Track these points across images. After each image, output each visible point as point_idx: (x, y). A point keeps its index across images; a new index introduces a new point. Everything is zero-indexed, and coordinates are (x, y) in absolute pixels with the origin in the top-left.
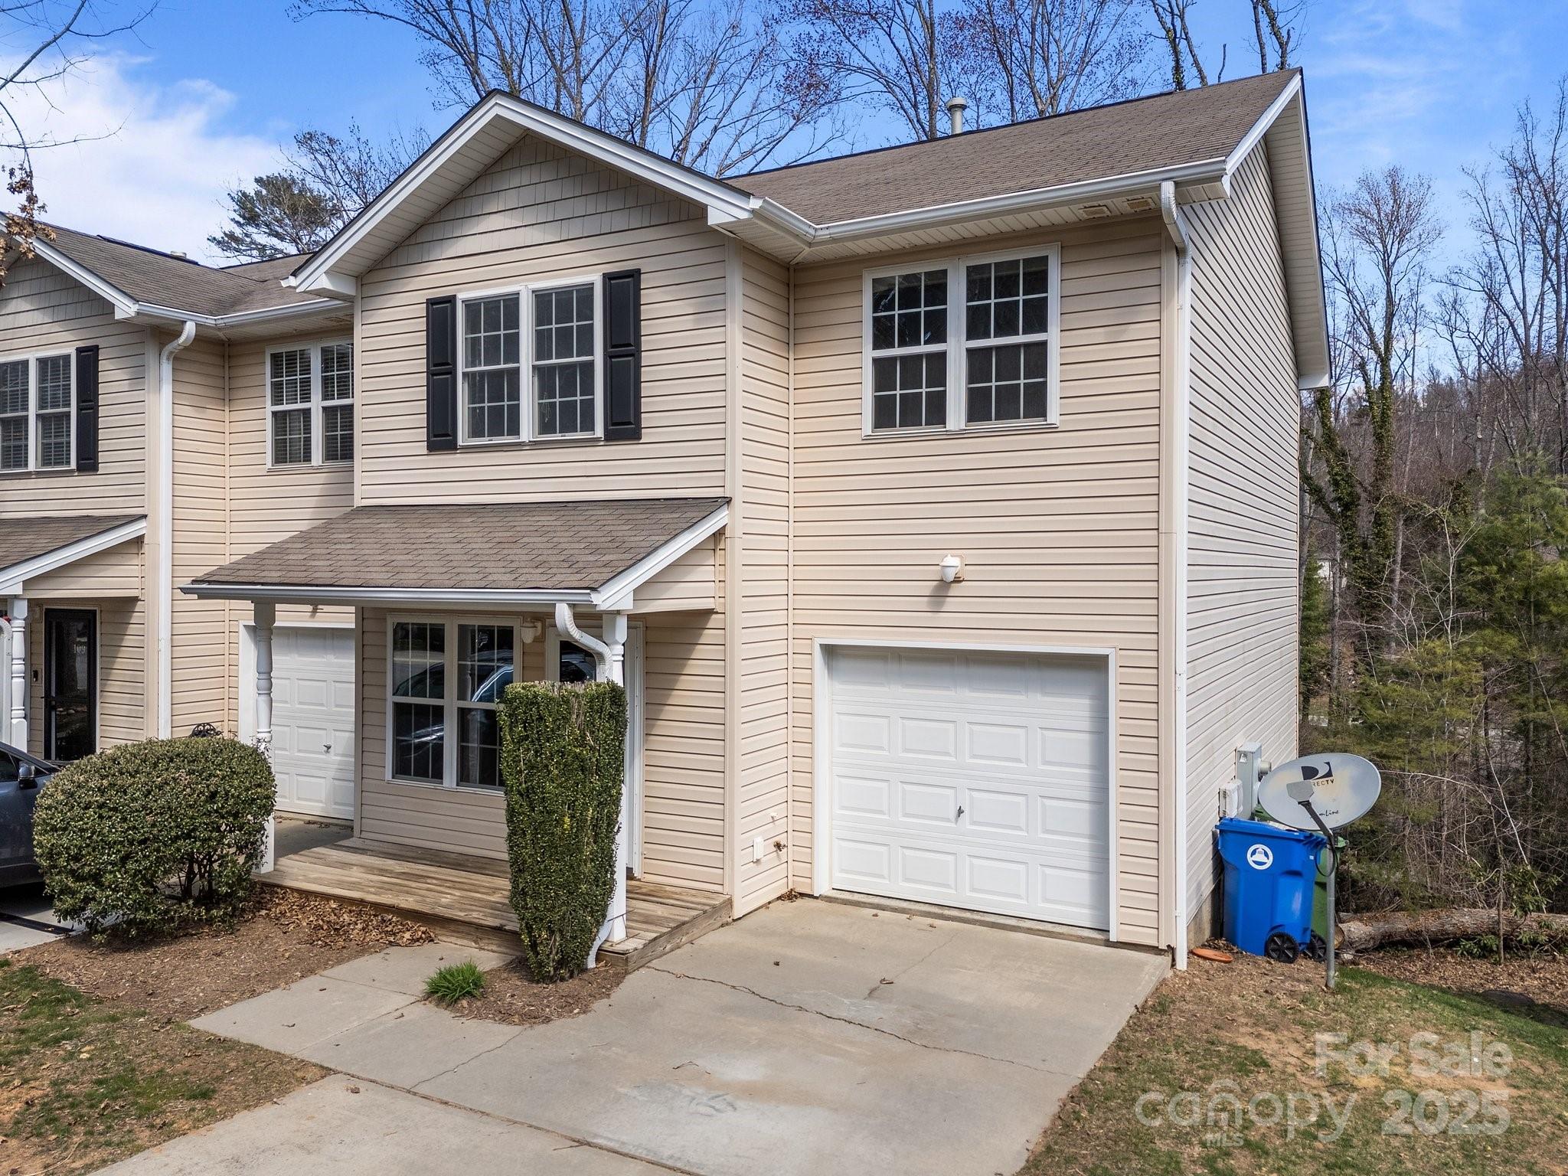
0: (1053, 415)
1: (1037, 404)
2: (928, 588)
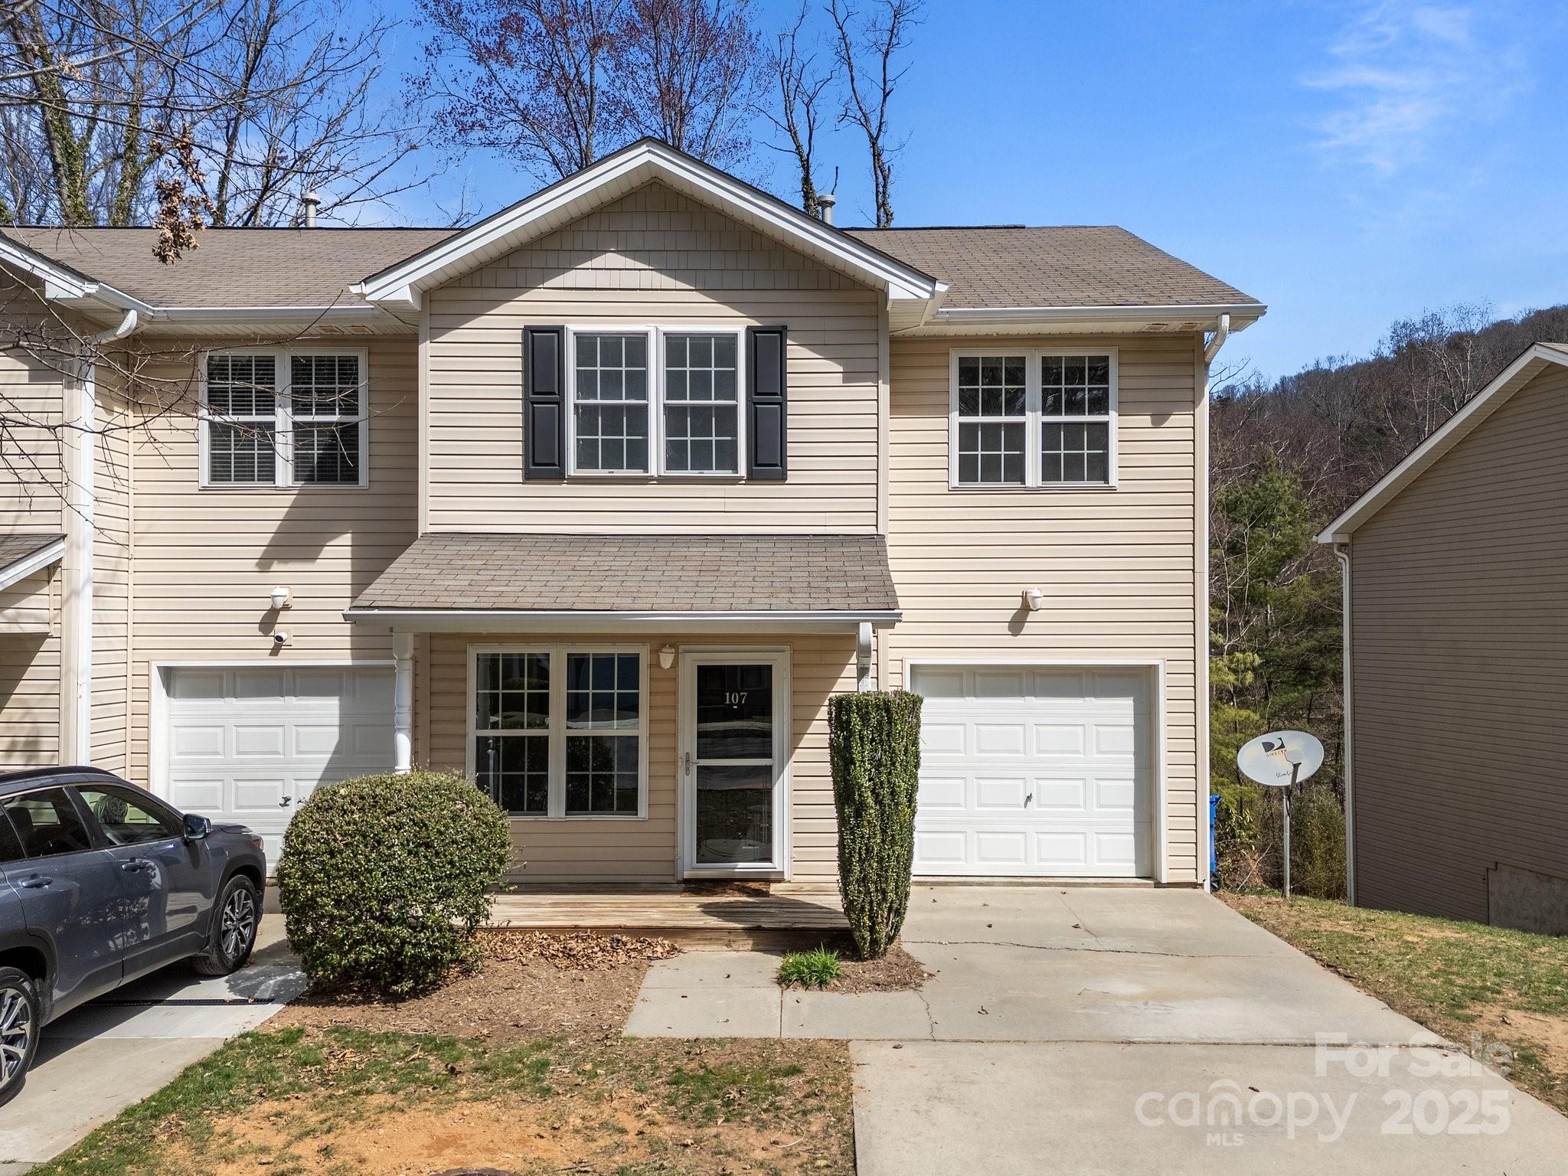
0: (1113, 480)
1: (1100, 469)
2: (1008, 615)
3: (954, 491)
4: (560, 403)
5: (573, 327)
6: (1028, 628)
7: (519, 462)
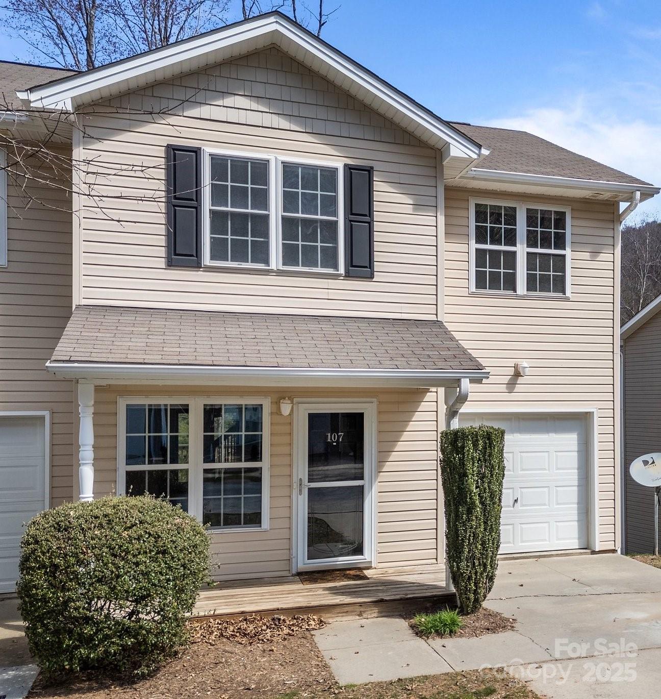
0: (569, 293)
1: (560, 285)
2: (506, 379)
3: (472, 295)
4: (198, 209)
5: (209, 150)
6: (518, 388)
7: (162, 252)
